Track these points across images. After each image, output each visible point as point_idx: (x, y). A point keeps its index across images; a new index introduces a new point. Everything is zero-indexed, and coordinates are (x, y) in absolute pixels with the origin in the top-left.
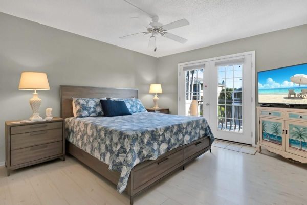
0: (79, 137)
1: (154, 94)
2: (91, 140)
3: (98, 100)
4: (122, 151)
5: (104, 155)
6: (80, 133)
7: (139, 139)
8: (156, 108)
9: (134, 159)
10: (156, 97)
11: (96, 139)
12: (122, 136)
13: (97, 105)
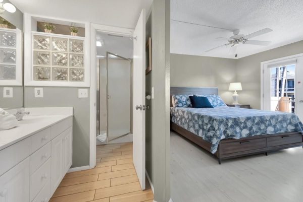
0: (178, 119)
1: (233, 92)
2: (187, 121)
3: (188, 96)
4: (211, 128)
5: (197, 131)
6: (179, 117)
7: (224, 122)
8: (236, 103)
9: (221, 135)
10: (236, 94)
11: (191, 120)
12: (211, 119)
13: (187, 100)
